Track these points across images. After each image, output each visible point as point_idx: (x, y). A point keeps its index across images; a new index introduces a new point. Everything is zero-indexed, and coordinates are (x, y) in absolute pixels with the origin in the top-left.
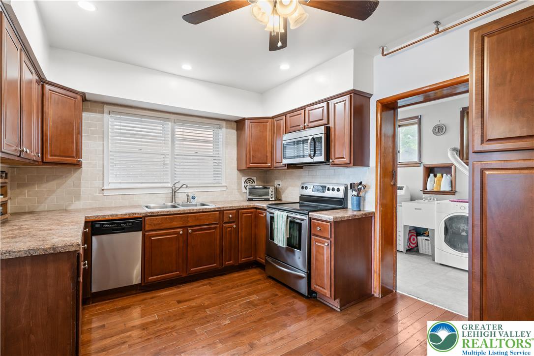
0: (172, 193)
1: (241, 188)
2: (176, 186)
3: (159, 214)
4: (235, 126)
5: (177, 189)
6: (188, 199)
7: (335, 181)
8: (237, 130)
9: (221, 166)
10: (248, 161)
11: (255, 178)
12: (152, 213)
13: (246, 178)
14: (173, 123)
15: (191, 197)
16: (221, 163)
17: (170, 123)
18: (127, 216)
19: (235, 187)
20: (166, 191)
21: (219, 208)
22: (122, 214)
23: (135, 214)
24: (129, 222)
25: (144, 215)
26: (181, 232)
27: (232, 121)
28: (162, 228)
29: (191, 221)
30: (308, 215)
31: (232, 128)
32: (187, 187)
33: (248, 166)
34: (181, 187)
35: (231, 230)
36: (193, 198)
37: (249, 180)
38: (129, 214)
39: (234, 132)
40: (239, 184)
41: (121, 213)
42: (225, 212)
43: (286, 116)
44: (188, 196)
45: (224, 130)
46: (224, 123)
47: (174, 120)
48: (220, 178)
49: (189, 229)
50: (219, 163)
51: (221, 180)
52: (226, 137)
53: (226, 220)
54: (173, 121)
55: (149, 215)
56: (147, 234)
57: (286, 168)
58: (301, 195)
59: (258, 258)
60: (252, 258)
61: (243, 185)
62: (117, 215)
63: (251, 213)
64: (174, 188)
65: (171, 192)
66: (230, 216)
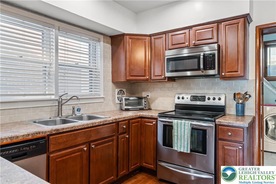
0: (59, 106)
1: (115, 99)
2: (63, 98)
3: (64, 130)
4: (110, 41)
5: (63, 102)
6: (73, 112)
7: (211, 92)
8: (112, 45)
9: (99, 78)
10: (128, 74)
11: (124, 90)
12: (58, 130)
13: (119, 90)
14: (57, 31)
15: (76, 110)
16: (99, 75)
17: (54, 30)
18: (30, 137)
19: (110, 98)
20: (50, 104)
21: (116, 119)
22: (23, 136)
23: (39, 133)
24: (32, 145)
25: (48, 133)
26: (85, 149)
27: (107, 36)
28: (67, 146)
29: (93, 135)
30: (215, 121)
31: (108, 43)
32: (78, 99)
33: (128, 78)
34: (71, 99)
35: (124, 140)
36: (79, 110)
37: (121, 92)
38: (32, 134)
39: (109, 46)
40: (114, 96)
41: (22, 134)
42: (120, 123)
43: (166, 35)
44: (73, 109)
45: (102, 43)
46: (102, 37)
47: (59, 27)
48: (98, 90)
49: (92, 144)
50: (98, 75)
51: (99, 91)
52: (104, 51)
53: (121, 131)
54: (57, 28)
55: (54, 132)
56: (52, 155)
57: (166, 80)
58: (176, 104)
59: (144, 164)
60: (138, 164)
61: (117, 96)
62: (17, 137)
63: (138, 122)
64: (60, 100)
65: (57, 104)
66: (125, 127)
